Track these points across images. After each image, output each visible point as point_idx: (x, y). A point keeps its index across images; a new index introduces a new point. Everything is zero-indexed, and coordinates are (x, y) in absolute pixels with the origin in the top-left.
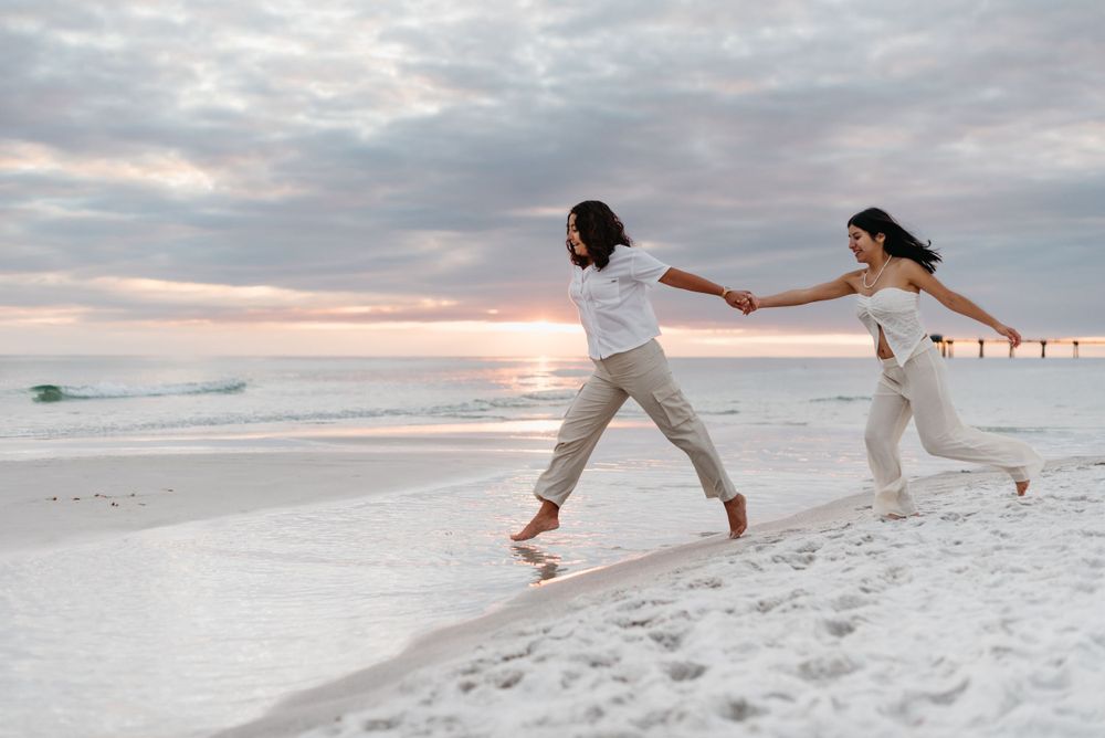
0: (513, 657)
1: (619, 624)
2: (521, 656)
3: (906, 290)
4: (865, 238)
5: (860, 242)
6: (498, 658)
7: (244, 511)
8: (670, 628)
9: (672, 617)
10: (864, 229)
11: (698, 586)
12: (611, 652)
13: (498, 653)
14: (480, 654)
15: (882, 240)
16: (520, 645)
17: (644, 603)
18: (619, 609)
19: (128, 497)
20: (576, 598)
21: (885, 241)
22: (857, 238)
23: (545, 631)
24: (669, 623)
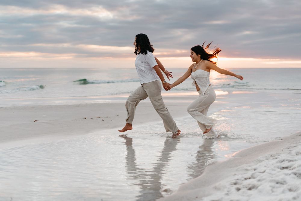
0: (248, 178)
1: (278, 168)
2: (250, 178)
3: (205, 70)
4: (195, 54)
5: (193, 55)
6: (243, 179)
7: (141, 123)
8: (298, 170)
9: (298, 167)
10: (195, 52)
11: (299, 154)
12: (282, 179)
13: (242, 177)
14: (236, 177)
15: (200, 55)
16: (249, 174)
17: (284, 160)
18: (277, 162)
19: (106, 117)
20: (260, 157)
21: (201, 56)
22: (192, 54)
23: (255, 170)
24: (297, 169)
